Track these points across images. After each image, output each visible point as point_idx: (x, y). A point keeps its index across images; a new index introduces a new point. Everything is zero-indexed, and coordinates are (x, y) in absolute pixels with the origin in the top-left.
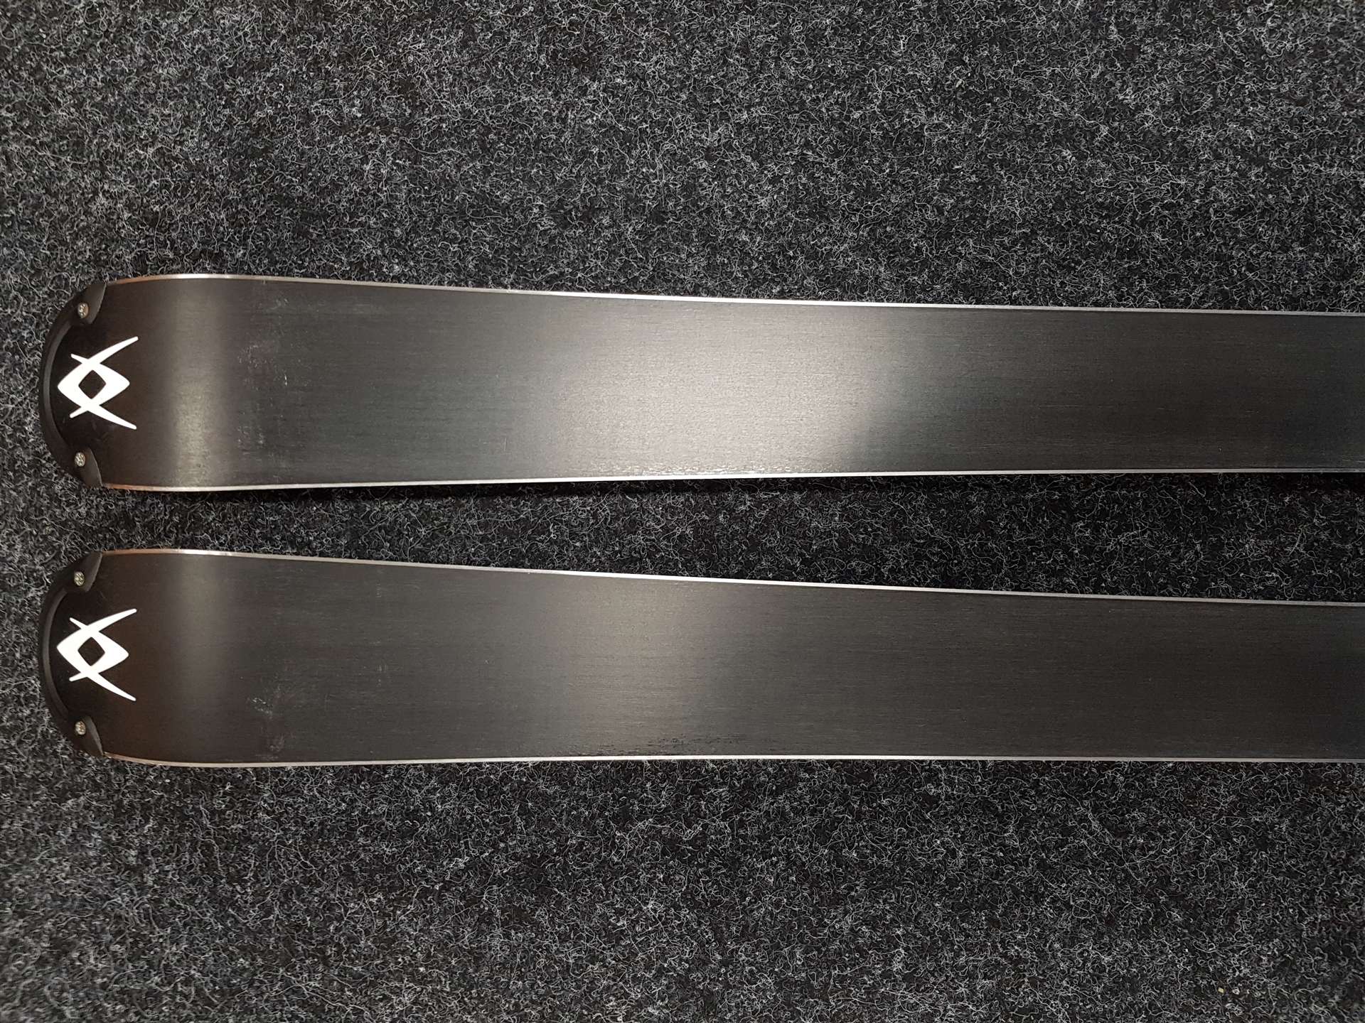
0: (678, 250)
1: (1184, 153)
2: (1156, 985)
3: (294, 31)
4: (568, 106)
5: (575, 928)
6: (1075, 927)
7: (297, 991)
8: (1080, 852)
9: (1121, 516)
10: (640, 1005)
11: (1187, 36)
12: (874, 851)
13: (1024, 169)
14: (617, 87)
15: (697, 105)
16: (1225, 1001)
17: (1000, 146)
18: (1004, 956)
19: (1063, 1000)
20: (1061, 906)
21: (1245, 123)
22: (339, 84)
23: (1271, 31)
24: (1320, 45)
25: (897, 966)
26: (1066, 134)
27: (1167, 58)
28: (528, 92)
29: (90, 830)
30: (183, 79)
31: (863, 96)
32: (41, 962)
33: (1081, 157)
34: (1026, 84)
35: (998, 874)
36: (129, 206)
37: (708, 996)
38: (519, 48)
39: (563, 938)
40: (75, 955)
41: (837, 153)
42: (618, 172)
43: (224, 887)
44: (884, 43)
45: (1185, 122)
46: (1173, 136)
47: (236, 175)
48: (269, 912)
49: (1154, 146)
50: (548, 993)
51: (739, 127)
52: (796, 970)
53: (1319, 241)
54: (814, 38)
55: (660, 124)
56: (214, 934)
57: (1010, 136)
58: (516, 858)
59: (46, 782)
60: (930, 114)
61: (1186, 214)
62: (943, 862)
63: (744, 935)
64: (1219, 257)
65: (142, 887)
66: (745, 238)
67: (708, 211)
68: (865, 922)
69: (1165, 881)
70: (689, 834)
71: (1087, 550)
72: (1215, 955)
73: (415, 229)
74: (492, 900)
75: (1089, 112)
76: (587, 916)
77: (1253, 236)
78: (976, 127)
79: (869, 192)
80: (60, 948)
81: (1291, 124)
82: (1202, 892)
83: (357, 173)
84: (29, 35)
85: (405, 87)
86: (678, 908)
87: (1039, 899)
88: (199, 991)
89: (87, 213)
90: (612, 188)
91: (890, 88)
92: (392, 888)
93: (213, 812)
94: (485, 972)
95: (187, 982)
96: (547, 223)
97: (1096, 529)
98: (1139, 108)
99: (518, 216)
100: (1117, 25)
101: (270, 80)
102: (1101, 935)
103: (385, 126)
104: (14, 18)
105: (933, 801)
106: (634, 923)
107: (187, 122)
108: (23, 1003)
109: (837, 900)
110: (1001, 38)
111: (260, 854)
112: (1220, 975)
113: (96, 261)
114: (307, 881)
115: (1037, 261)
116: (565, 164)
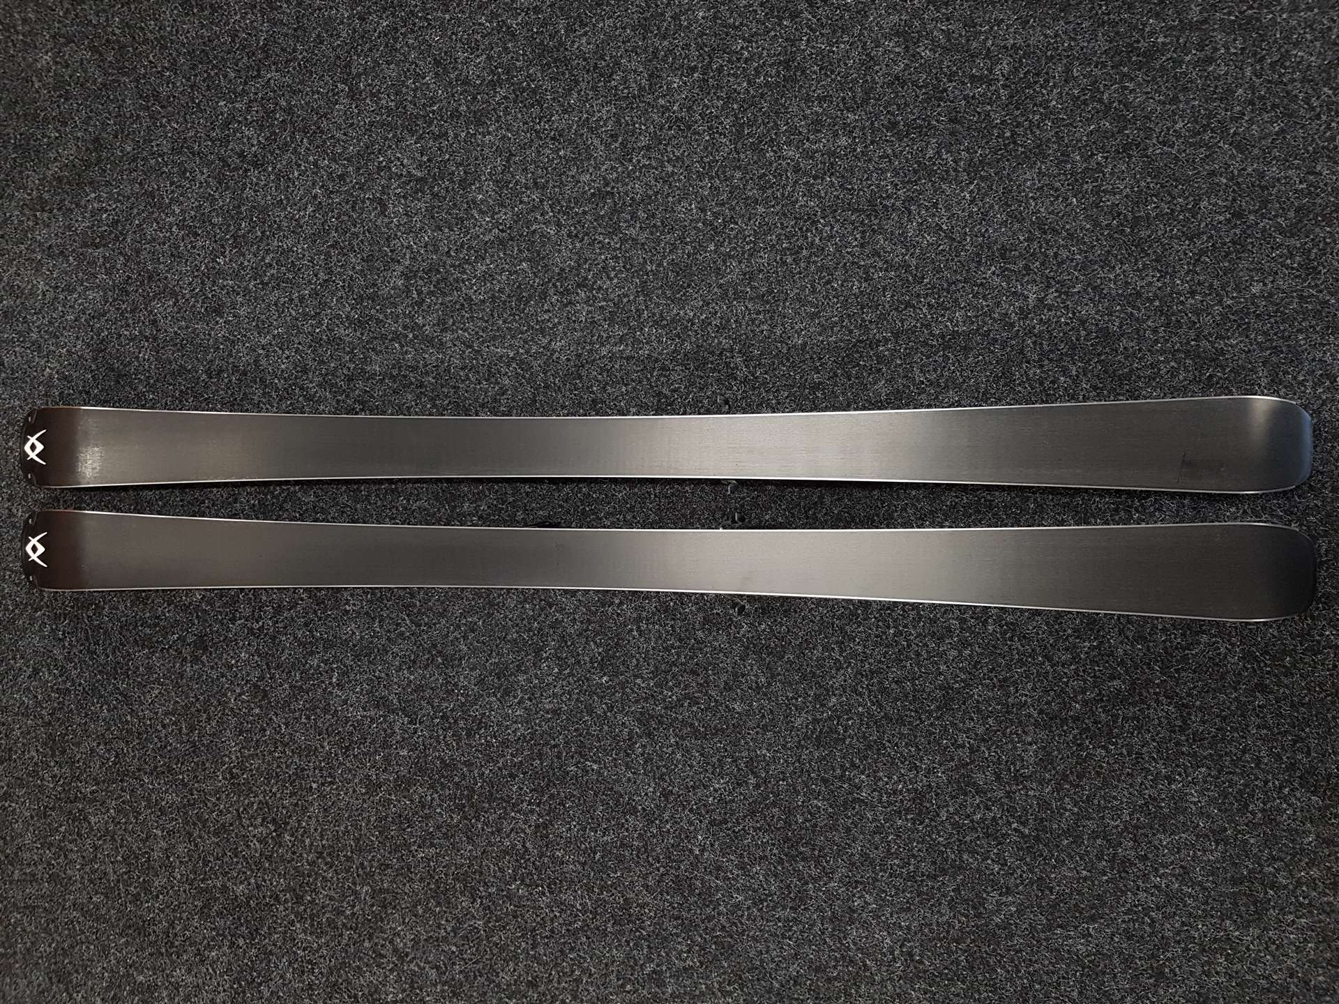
0: (252, 387)
1: (442, 344)
2: (432, 688)
3: (115, 300)
4: (212, 329)
5: (216, 664)
6: (400, 664)
7: (118, 689)
8: (402, 634)
9: (418, 495)
10: (240, 695)
11: (444, 294)
12: (326, 633)
13: (381, 351)
14: (229, 321)
15: (259, 327)
16: (458, 695)
17: (372, 342)
18: (374, 676)
19: (396, 694)
20: (395, 656)
21: (466, 330)
22: (131, 321)
23: (475, 291)
24: (493, 297)
25: (334, 680)
26: (397, 337)
27: (435, 304)
28: (198, 323)
29: (46, 624)
30: (76, 320)
31: (320, 323)
32: (30, 677)
33: (402, 346)
34: (381, 317)
35: (371, 643)
36: (57, 372)
37: (264, 690)
38: (194, 306)
39: (212, 668)
40: (41, 674)
41: (311, 346)
42: (230, 355)
43: (92, 647)
44: (328, 300)
45: (442, 331)
46: (437, 336)
47: (95, 359)
48: (108, 657)
49: (430, 341)
50: (207, 690)
51: (274, 336)
52: (297, 682)
53: (493, 380)
54: (302, 299)
55: (245, 336)
56: (89, 665)
57: (376, 338)
58: (195, 635)
59: (30, 604)
60: (345, 330)
61: (441, 370)
62: (351, 637)
63: (278, 667)
64: (455, 387)
65: (64, 646)
66: (277, 381)
67: (263, 370)
68: (322, 662)
69: (435, 646)
70: (256, 626)
71: (405, 509)
72: (454, 676)
73: (158, 380)
74: (186, 652)
75: (405, 327)
76: (220, 659)
77: (468, 378)
78: (362, 334)
79: (322, 362)
80: (36, 671)
81: (483, 331)
82: (449, 650)
83: (137, 358)
84: (22, 303)
85: (154, 322)
86: (253, 656)
87: (387, 652)
88: (84, 689)
89: (43, 376)
90: (227, 362)
91: (330, 319)
92: (152, 647)
93: (88, 617)
94: (184, 681)
95: (80, 685)
96: (204, 376)
97: (408, 500)
98: (424, 326)
99: (194, 374)
100: (416, 290)
101: (106, 320)
102: (410, 668)
103: (147, 339)
104: (17, 297)
105: (347, 612)
106: (237, 661)
107: (78, 338)
108: (24, 693)
109: (312, 653)
110: (372, 298)
111: (105, 633)
112: (456, 685)
113: (46, 395)
114: (121, 644)
115: (385, 390)
116: (210, 352)
